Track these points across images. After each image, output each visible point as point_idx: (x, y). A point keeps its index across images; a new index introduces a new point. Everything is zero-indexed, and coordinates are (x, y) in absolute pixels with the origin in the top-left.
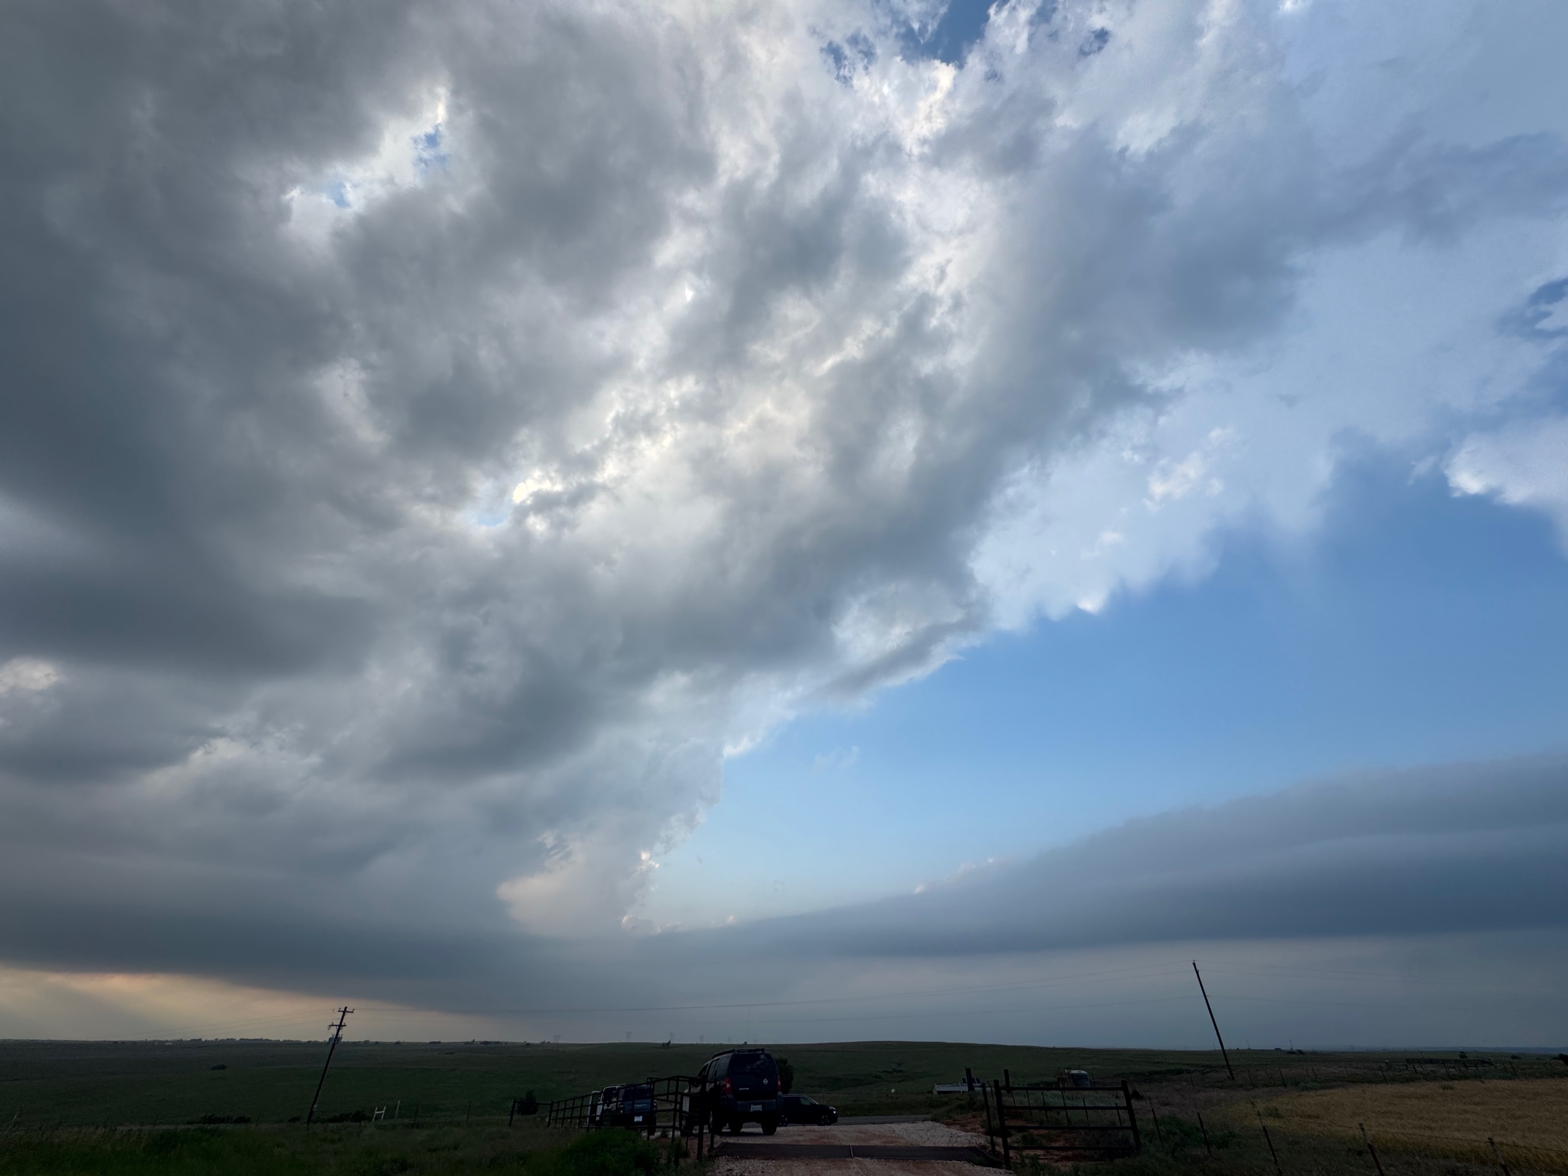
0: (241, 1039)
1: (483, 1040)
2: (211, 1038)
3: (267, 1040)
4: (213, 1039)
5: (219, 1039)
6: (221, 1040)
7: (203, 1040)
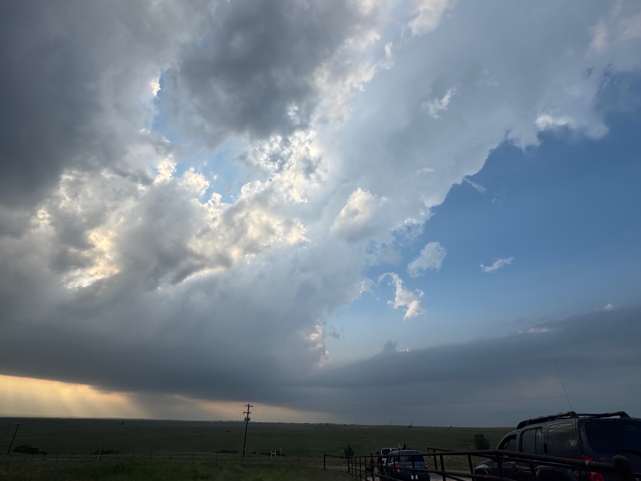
1: (326, 423)
4: (226, 421)
7: (223, 421)
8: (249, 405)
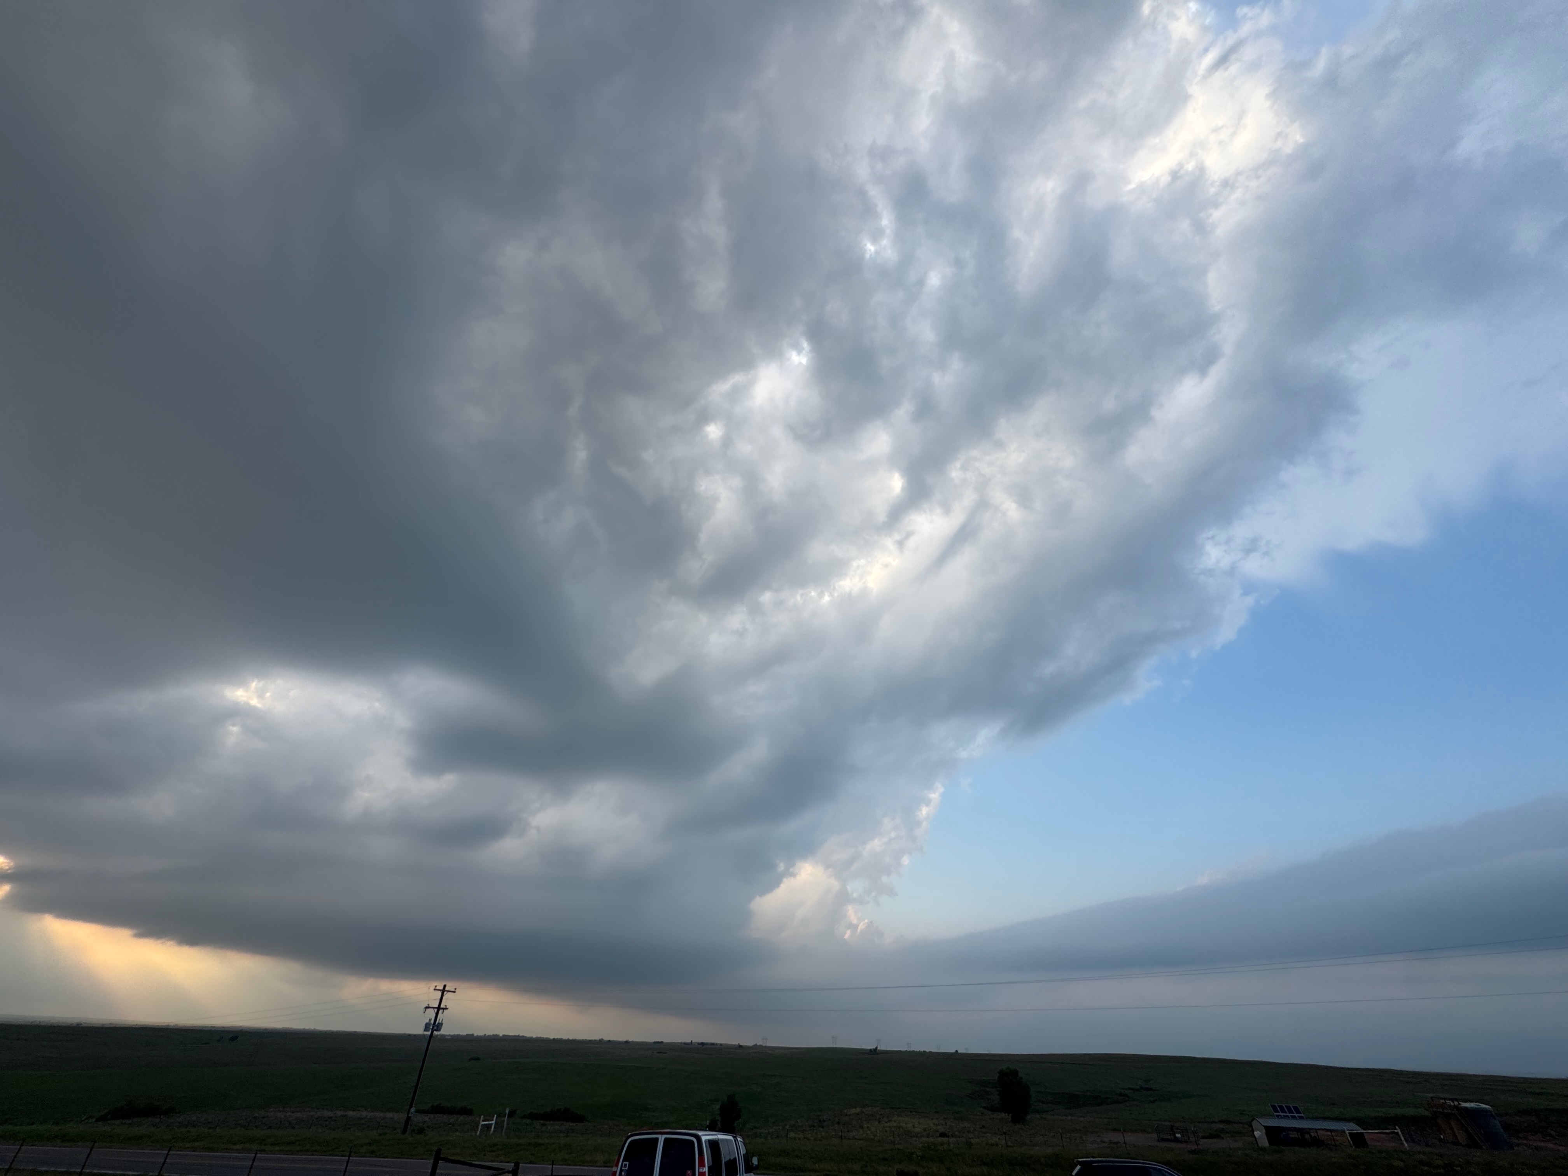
0: (504, 1036)
1: (700, 1041)
2: (481, 1034)
3: (523, 1036)
4: (482, 1034)
5: (487, 1034)
6: (489, 1036)
7: (475, 1035)
8: (445, 986)
